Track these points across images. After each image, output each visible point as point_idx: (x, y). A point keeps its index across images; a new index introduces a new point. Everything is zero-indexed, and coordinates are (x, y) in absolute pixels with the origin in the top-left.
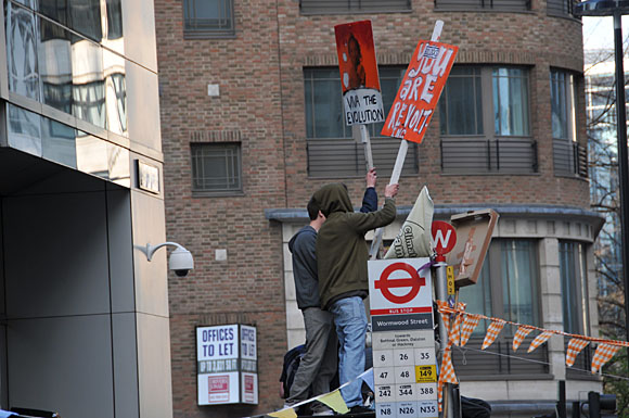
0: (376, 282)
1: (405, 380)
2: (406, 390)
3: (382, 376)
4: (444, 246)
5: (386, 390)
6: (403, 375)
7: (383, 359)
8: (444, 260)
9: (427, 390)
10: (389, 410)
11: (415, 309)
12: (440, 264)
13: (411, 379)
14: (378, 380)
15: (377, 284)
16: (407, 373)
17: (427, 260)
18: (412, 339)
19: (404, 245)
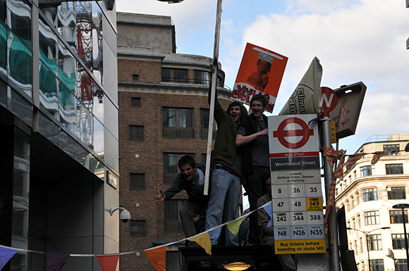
0: (274, 132)
1: (298, 209)
2: (299, 216)
3: (279, 205)
4: (328, 105)
5: (282, 216)
6: (296, 204)
7: (280, 191)
8: (329, 116)
9: (315, 216)
10: (285, 232)
11: (306, 154)
12: (326, 118)
13: (303, 208)
14: (276, 208)
15: (275, 134)
16: (299, 203)
17: (315, 116)
18: (303, 177)
19: (297, 104)
